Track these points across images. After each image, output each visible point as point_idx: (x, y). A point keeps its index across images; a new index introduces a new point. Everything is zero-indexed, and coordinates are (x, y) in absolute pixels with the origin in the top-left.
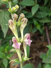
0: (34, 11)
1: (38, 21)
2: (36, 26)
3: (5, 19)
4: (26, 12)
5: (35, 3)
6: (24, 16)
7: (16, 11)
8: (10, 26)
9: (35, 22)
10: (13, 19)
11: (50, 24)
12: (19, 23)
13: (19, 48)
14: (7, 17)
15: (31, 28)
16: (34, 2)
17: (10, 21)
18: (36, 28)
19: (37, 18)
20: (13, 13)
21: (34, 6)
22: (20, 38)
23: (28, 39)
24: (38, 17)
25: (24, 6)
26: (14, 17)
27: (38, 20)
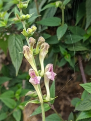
0: (60, 34)
1: (66, 49)
2: (64, 56)
3: (17, 48)
4: (49, 36)
5: (61, 22)
6: (45, 40)
7: (32, 34)
8: (25, 55)
9: (62, 50)
10: (29, 45)
11: (86, 52)
12: (37, 50)
13: (39, 83)
14: (19, 44)
15: (57, 60)
16: (59, 19)
17: (25, 47)
18: (65, 60)
19: (66, 45)
20: (29, 36)
21: (60, 26)
22: (39, 71)
23: (50, 71)
24: (66, 42)
25: (44, 26)
26: (30, 42)
27: (66, 47)
